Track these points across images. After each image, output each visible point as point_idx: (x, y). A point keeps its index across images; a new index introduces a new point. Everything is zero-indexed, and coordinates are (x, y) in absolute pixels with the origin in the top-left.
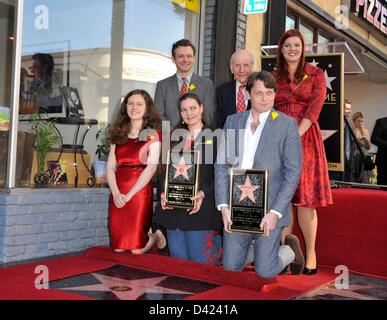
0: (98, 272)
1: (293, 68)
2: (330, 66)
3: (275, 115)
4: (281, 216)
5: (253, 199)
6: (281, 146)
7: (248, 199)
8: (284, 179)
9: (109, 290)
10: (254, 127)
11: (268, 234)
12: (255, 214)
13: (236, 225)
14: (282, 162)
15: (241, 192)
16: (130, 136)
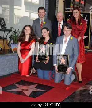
0: (16, 83)
1: (77, 19)
2: (87, 16)
3: (72, 38)
4: (72, 68)
5: (64, 63)
6: (73, 48)
7: (63, 63)
8: (74, 58)
9: (21, 91)
10: (65, 41)
11: (68, 74)
12: (65, 68)
13: (59, 70)
14: (73, 53)
15: (61, 61)
16: (25, 40)
